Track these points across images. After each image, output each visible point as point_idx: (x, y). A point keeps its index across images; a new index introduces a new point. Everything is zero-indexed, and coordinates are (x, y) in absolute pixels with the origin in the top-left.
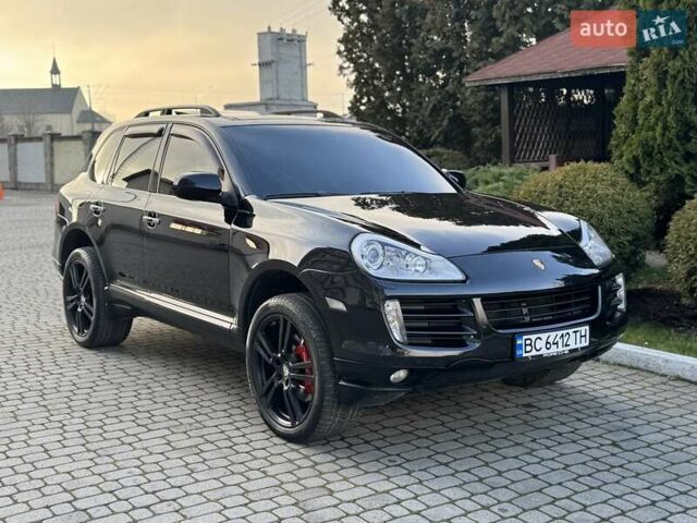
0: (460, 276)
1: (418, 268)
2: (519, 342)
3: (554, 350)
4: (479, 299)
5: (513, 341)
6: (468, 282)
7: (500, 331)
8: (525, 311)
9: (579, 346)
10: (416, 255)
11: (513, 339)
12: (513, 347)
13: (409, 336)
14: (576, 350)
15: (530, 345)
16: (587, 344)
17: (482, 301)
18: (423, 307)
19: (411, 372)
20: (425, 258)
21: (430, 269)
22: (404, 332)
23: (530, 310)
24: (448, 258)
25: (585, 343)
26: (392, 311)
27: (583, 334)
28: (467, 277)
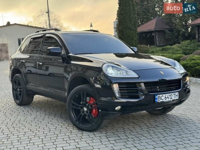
0: (137, 76)
1: (124, 74)
2: (156, 97)
3: (167, 100)
4: (143, 83)
5: (154, 97)
6: (140, 78)
7: (150, 94)
8: (158, 87)
9: (175, 99)
10: (123, 70)
11: (154, 96)
12: (154, 99)
13: (121, 95)
14: (174, 100)
15: (160, 98)
16: (178, 98)
17: (144, 84)
18: (125, 86)
19: (122, 107)
20: (126, 71)
21: (127, 74)
22: (120, 94)
23: (159, 87)
24: (133, 71)
25: (177, 98)
26: (116, 87)
27: (177, 95)
28: (139, 77)
